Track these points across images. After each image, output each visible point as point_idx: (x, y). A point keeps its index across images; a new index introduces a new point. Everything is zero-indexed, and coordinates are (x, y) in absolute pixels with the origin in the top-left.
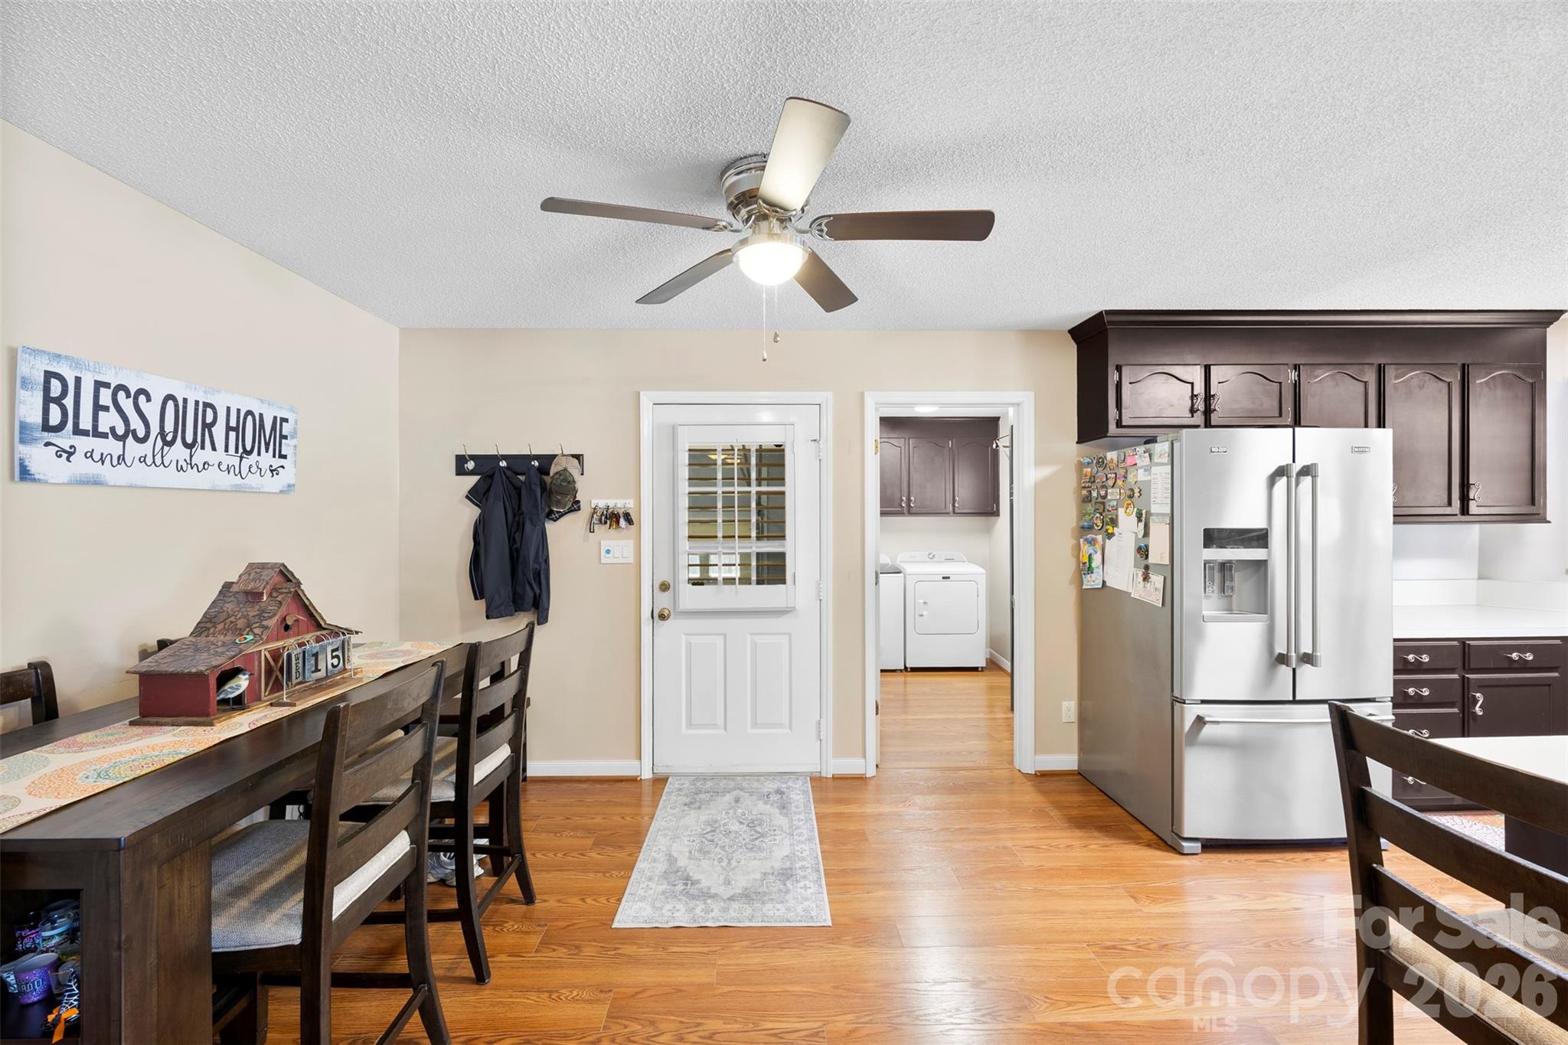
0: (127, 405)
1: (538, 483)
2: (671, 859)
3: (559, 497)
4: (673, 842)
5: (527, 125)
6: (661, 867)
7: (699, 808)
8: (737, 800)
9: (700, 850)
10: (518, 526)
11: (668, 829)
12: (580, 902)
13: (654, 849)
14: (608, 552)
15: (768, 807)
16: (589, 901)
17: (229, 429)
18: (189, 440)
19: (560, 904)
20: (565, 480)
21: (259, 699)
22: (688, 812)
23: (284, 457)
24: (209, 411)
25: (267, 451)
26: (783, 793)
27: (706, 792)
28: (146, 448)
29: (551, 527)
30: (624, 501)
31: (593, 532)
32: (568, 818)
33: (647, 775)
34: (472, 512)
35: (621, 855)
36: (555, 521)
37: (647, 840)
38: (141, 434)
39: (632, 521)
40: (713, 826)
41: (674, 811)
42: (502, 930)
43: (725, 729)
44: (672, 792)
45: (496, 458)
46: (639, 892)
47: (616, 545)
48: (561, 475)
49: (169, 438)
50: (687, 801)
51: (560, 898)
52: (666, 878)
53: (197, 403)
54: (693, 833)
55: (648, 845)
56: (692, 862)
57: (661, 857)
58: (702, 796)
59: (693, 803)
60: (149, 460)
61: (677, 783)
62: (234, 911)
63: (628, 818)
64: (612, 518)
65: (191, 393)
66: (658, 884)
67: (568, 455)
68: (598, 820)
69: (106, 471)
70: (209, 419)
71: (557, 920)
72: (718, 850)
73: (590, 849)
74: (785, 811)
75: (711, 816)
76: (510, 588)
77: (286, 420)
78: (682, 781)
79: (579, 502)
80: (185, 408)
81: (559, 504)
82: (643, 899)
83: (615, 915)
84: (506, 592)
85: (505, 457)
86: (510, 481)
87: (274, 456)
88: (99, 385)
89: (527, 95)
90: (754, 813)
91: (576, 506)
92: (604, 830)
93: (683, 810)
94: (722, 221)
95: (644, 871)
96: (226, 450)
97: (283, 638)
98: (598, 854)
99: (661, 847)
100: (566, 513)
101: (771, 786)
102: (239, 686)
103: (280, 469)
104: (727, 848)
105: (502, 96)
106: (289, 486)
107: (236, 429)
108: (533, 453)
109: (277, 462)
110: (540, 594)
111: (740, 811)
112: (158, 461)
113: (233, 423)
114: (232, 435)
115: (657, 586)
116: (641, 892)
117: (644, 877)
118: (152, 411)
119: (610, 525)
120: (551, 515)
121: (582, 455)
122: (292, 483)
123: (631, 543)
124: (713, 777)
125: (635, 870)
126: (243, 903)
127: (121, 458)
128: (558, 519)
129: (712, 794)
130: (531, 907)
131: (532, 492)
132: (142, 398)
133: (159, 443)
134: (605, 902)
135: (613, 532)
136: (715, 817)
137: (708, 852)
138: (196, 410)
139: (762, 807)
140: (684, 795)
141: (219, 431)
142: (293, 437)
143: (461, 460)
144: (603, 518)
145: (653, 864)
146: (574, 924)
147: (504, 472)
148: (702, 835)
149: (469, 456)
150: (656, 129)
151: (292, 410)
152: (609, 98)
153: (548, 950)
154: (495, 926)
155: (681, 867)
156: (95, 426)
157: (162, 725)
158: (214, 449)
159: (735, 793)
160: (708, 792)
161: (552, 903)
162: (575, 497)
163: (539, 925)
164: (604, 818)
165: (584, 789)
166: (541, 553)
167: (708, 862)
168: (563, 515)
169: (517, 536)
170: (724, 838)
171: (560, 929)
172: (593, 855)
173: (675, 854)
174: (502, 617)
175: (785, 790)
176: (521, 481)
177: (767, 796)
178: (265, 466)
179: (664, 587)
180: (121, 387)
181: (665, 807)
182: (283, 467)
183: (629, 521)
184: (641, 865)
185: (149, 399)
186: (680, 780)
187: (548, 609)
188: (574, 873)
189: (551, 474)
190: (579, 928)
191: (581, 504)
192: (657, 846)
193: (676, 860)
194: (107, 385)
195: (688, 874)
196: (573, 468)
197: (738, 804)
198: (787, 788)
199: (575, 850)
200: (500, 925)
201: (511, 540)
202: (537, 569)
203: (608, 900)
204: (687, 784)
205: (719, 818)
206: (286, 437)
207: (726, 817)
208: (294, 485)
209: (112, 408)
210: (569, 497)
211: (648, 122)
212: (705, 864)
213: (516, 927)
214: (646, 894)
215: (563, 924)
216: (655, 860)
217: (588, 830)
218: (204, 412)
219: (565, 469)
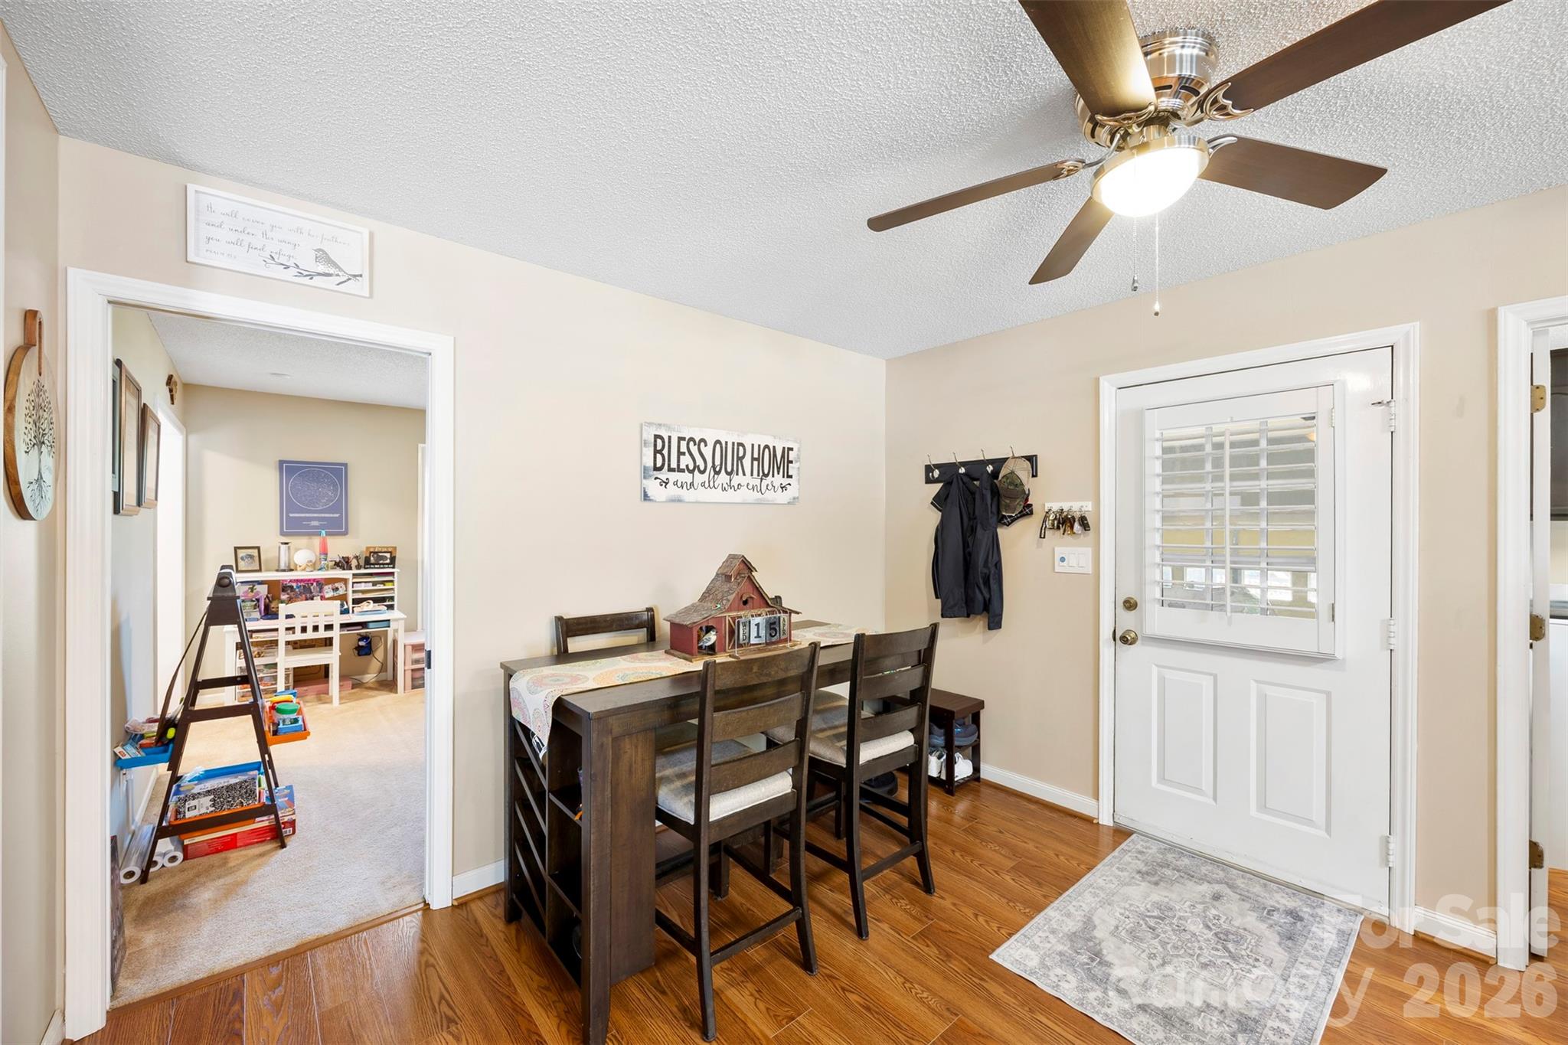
0: (694, 449)
1: (989, 488)
2: (1089, 924)
3: (1008, 501)
4: (1101, 906)
5: (865, 158)
6: (1072, 926)
7: (1156, 884)
8: (1217, 897)
9: (1131, 932)
10: (972, 530)
11: (1101, 888)
12: (972, 916)
13: (1074, 903)
14: (1063, 559)
15: (1263, 926)
16: (981, 919)
17: (753, 459)
18: (729, 470)
19: (953, 908)
20: (1011, 483)
21: (725, 651)
22: (1138, 882)
23: (791, 477)
24: (741, 448)
25: (778, 474)
26: (1301, 919)
27: (1174, 869)
28: (704, 477)
29: (1002, 532)
30: (1081, 504)
31: (1044, 537)
32: (1001, 832)
33: (1105, 820)
34: (934, 517)
35: (1036, 892)
36: (1008, 526)
37: (1071, 890)
38: (702, 468)
39: (1089, 527)
40: (1164, 913)
41: (1120, 873)
42: (897, 903)
43: (1215, 799)
44: (1129, 851)
45: (954, 466)
46: (1034, 938)
47: (1072, 552)
48: (1007, 479)
49: (717, 469)
50: (1144, 869)
51: (957, 902)
52: (1071, 941)
53: (733, 443)
54: (1132, 908)
55: (1068, 896)
56: (1114, 939)
57: (1079, 915)
58: (1168, 872)
59: (1152, 874)
60: (707, 485)
61: (1141, 843)
62: (672, 786)
63: (1062, 858)
64: (1065, 522)
65: (729, 438)
66: (1058, 941)
67: (1019, 457)
68: (1031, 846)
69: (684, 493)
70: (741, 455)
71: (944, 920)
72: (1156, 942)
73: (1007, 871)
74: (1290, 943)
75: (1167, 900)
76: (963, 590)
77: (792, 449)
78: (1148, 845)
79: (1031, 505)
80: (726, 448)
81: (1008, 508)
82: (1035, 947)
83: (998, 947)
84: (959, 593)
85: (963, 464)
86: (967, 487)
87: (784, 477)
88: (680, 439)
89: (849, 134)
90: (1236, 923)
91: (1027, 511)
92: (1031, 859)
93: (1133, 878)
94: (1066, 161)
95: (1051, 920)
96: (752, 475)
97: (742, 610)
98: (1013, 880)
99: (1084, 905)
100: (1018, 518)
101: (1283, 901)
102: (709, 639)
103: (787, 486)
104: (1169, 946)
105: (834, 145)
106: (794, 498)
107: (757, 459)
108: (986, 458)
109: (786, 481)
110: (990, 599)
111: (1214, 912)
112: (712, 485)
113: (756, 456)
114: (756, 463)
115: (1120, 603)
116: (1037, 940)
117: (1047, 926)
118: (707, 451)
119: (1065, 531)
120: (1003, 521)
121: (1036, 456)
122: (797, 495)
123: (1089, 551)
124: (1193, 855)
125: (1042, 914)
126: (678, 784)
127: (692, 484)
128: (1010, 524)
129: (1182, 874)
130: (928, 897)
131: (983, 497)
132: (702, 444)
133: (712, 473)
134: (995, 929)
135: (1068, 538)
136: (1171, 903)
137: (1141, 940)
138: (733, 449)
139: (1251, 920)
140: (1143, 861)
141: (747, 462)
142: (797, 462)
143: (929, 469)
144: (1056, 522)
145: (1064, 918)
146: (956, 933)
147: (962, 480)
148: (1143, 916)
149: (933, 465)
150: (973, 97)
151: (796, 441)
152: (911, 95)
153: (923, 943)
154: (894, 897)
155: (1095, 938)
156: (678, 465)
157: (675, 656)
158: (744, 475)
159: (1217, 887)
160: (1178, 871)
161: (947, 903)
162: (1027, 500)
163: (927, 917)
164: (1037, 847)
165: (1032, 811)
166: (990, 557)
167: (1134, 950)
168: (1015, 520)
169: (970, 540)
170: (1171, 933)
171: (943, 931)
172: (1008, 878)
173: (1097, 921)
174: (955, 617)
175: (1306, 916)
176: (976, 486)
177: (1269, 911)
178: (777, 485)
179: (1130, 605)
180: (691, 439)
181: (1111, 865)
182: (790, 484)
183: (1084, 523)
184: (1051, 912)
185: (706, 445)
186: (1148, 841)
187: (1001, 615)
188: (980, 885)
189: (1000, 478)
190: (959, 939)
191: (1033, 507)
192: (1079, 901)
193: (1095, 927)
194: (684, 439)
195: (1101, 950)
196: (1023, 472)
197: (1215, 903)
198: (1312, 916)
199: (992, 865)
200: (897, 899)
201: (965, 544)
202: (986, 574)
203: (999, 928)
204: (1154, 850)
205: (1177, 908)
206: (792, 462)
207: (1188, 910)
208: (798, 498)
209: (687, 453)
210: (1018, 501)
211: (960, 95)
212: (1129, 949)
213: (908, 907)
214: (1041, 945)
215: (947, 927)
216: (1069, 915)
217: (1015, 852)
218: (738, 449)
219: (1012, 472)
